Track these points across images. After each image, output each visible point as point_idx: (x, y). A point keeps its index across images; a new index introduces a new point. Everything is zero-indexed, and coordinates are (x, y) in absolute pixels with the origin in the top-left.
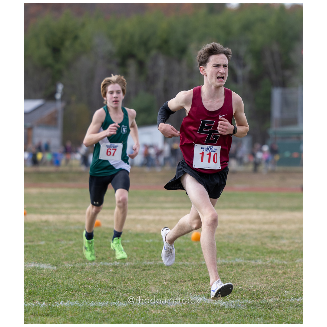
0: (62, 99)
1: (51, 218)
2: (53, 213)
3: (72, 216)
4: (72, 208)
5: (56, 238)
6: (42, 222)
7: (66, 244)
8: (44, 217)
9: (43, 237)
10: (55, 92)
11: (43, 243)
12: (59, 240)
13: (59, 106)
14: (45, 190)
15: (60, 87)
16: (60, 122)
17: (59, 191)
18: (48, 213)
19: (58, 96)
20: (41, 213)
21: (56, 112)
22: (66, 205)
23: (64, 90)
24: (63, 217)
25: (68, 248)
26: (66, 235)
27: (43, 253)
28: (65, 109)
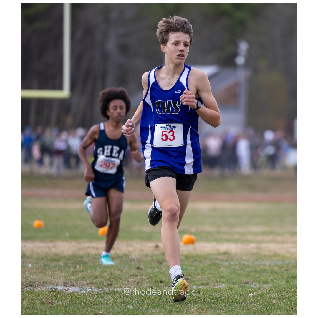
0: (246, 65)
1: (233, 248)
2: (236, 241)
3: (264, 245)
4: (263, 233)
5: (243, 279)
6: (219, 254)
7: (259, 289)
8: (223, 247)
9: (223, 277)
10: (235, 54)
11: (223, 286)
12: (247, 283)
13: (242, 75)
14: (220, 205)
15: (243, 47)
16: (243, 99)
17: (242, 206)
18: (228, 241)
19: (240, 60)
20: (218, 240)
21: (237, 85)
22: (255, 229)
23: (249, 51)
24: (252, 247)
25: (263, 295)
26: (257, 275)
27: (224, 303)
28: (250, 81)
